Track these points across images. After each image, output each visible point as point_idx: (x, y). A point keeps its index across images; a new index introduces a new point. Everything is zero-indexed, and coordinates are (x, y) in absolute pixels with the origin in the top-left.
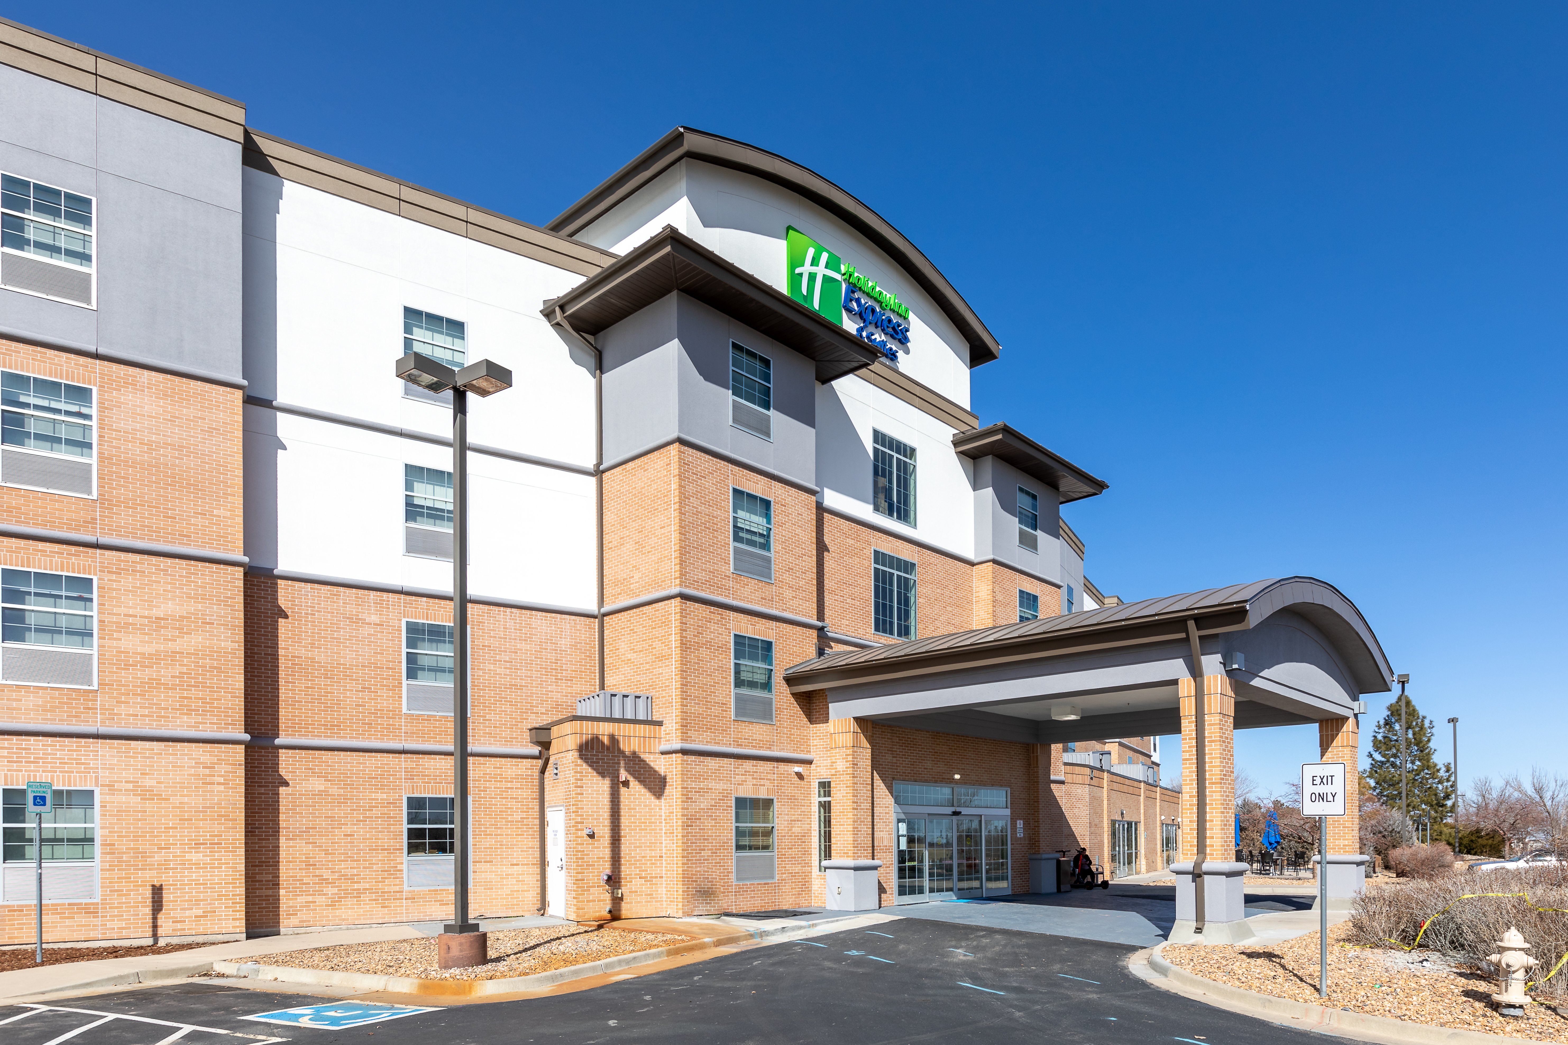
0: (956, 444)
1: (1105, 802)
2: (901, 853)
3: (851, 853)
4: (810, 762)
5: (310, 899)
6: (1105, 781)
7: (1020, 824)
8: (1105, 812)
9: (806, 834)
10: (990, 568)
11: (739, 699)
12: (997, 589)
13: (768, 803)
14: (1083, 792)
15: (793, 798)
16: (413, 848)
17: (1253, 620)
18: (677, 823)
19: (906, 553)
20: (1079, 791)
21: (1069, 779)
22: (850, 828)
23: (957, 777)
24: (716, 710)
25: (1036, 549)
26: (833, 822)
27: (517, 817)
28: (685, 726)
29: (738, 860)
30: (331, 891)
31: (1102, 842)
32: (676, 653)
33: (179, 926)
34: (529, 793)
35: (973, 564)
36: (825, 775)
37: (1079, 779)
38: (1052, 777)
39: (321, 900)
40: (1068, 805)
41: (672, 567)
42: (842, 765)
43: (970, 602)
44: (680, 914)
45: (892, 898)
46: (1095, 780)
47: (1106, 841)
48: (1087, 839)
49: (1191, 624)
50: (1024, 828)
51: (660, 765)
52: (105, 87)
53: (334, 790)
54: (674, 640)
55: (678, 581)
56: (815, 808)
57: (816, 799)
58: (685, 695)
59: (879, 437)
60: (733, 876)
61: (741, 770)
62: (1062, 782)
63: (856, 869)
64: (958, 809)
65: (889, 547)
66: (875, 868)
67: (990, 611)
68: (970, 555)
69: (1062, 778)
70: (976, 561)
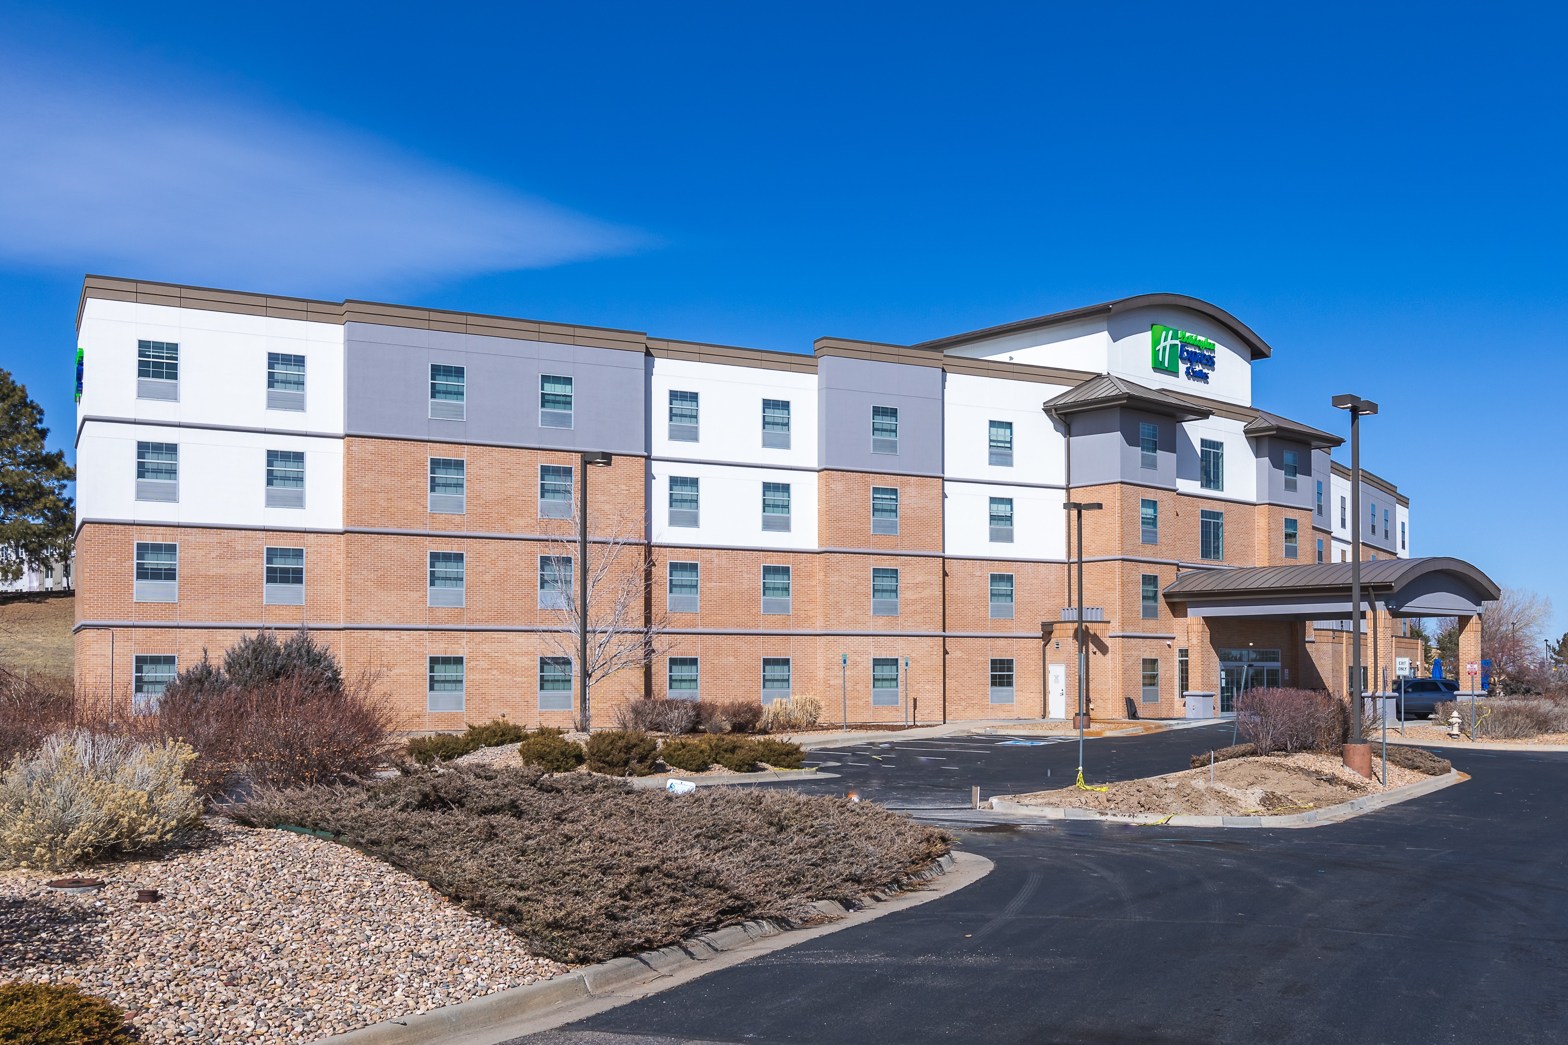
0: (1246, 432)
1: (1344, 654)
2: (1222, 688)
3: (1200, 688)
4: (1174, 638)
5: (957, 707)
6: (1344, 639)
7: (1286, 671)
8: (1344, 661)
9: (1172, 678)
10: (1267, 508)
11: (1144, 608)
12: (1271, 521)
13: (1155, 661)
14: (1328, 648)
15: (1166, 658)
16: (993, 684)
17: (1396, 590)
18: (1119, 672)
19: (1217, 507)
20: (1325, 647)
21: (1318, 639)
22: (1200, 675)
23: (1251, 644)
24: (1135, 615)
25: (1296, 489)
26: (1189, 671)
27: (1033, 668)
28: (1122, 625)
29: (1144, 691)
30: (964, 703)
31: (1342, 682)
32: (1118, 588)
33: (923, 717)
34: (1037, 656)
35: (1255, 505)
36: (1184, 646)
37: (1325, 639)
38: (1307, 639)
39: (960, 708)
40: (1317, 657)
41: (1117, 544)
42: (1195, 641)
43: (1253, 530)
44: (1121, 717)
45: (1219, 713)
46: (1336, 640)
47: (1345, 682)
48: (1331, 681)
49: (1370, 589)
50: (1289, 674)
51: (1108, 642)
52: (902, 359)
53: (965, 657)
54: (1117, 581)
55: (1120, 552)
56: (1177, 664)
57: (1177, 658)
58: (1123, 609)
59: (1204, 442)
60: (1141, 699)
61: (1144, 645)
62: (1313, 642)
63: (1203, 696)
64: (1252, 663)
65: (1208, 506)
66: (1212, 696)
67: (1267, 535)
68: (1253, 500)
69: (1313, 639)
70: (1257, 503)
